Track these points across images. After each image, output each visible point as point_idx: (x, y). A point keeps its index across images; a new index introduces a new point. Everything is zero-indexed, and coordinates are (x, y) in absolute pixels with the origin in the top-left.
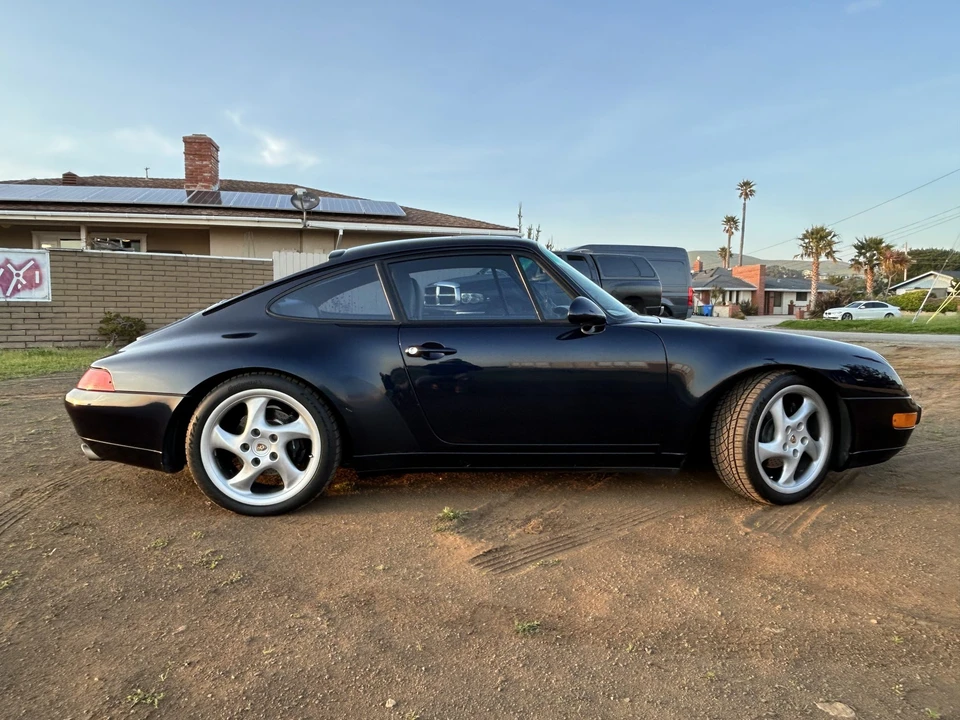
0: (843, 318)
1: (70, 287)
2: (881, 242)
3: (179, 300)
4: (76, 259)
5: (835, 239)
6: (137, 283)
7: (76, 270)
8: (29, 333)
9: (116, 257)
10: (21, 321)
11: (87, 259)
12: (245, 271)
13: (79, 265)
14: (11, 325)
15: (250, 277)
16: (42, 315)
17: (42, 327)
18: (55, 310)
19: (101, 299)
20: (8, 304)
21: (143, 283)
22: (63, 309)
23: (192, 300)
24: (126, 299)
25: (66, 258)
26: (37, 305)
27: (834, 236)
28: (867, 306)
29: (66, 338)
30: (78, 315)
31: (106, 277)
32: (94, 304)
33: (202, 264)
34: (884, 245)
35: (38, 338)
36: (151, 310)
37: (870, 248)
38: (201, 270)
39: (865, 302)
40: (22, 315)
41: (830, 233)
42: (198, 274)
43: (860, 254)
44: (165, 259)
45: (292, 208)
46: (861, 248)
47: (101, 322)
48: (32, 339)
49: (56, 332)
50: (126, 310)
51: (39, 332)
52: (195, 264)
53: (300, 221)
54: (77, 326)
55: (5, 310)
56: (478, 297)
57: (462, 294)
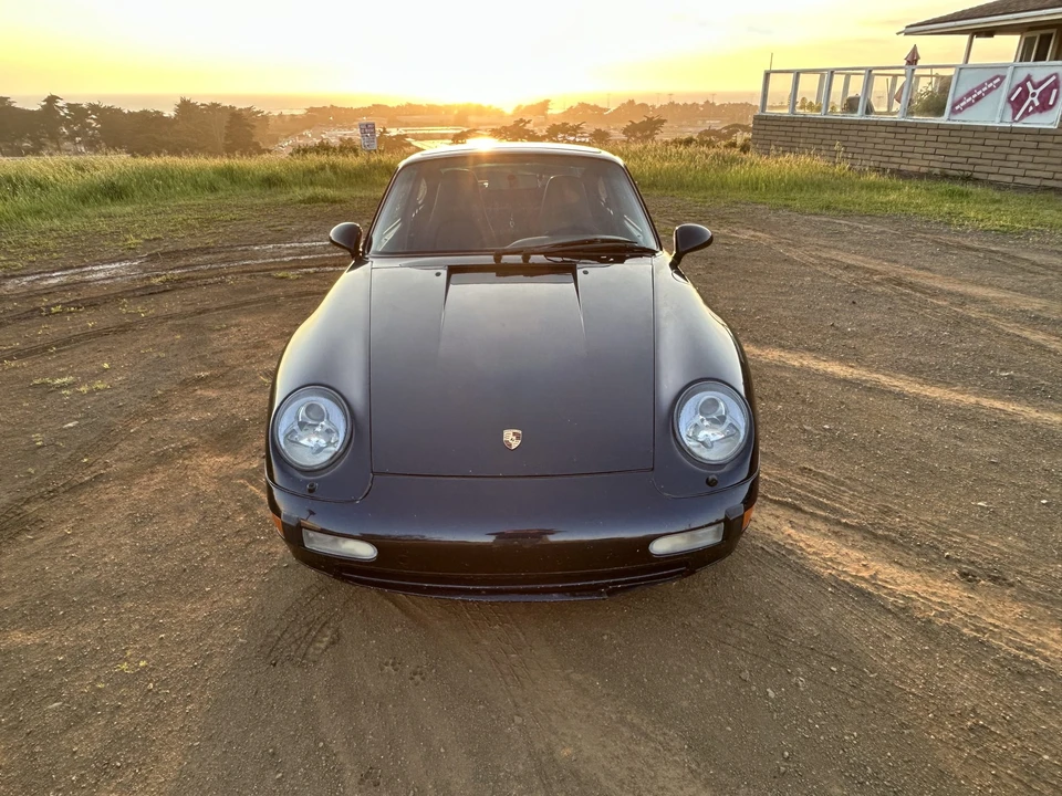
8: (1021, 165)
10: (1017, 151)
14: (1007, 154)
16: (1041, 145)
17: (1036, 159)
18: (1058, 139)
20: (1011, 131)
26: (1040, 132)
35: (1028, 173)
40: (1022, 144)
48: (1022, 173)
51: (1031, 166)
55: (1007, 136)
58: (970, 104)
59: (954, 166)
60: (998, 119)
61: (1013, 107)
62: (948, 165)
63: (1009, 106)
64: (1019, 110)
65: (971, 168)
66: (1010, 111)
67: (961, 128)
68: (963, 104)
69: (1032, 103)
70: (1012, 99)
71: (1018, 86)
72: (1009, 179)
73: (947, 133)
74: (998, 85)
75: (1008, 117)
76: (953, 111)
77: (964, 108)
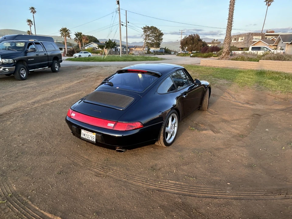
0: (79, 57)
2: (81, 33)
5: (69, 32)
27: (69, 31)
28: (84, 53)
34: (82, 34)
37: (79, 35)
39: (83, 52)
41: (68, 30)
43: (77, 37)
46: (76, 35)
56: (11, 61)
57: (2, 60)
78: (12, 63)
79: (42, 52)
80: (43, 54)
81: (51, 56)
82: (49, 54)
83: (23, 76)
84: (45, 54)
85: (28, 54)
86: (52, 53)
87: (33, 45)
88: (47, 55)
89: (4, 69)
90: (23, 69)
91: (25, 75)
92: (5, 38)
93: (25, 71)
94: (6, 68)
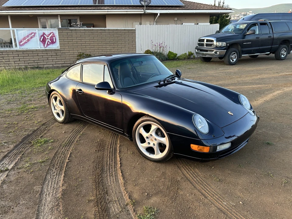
1: (66, 43)
3: (103, 47)
4: (67, 32)
6: (88, 40)
7: (67, 36)
8: (54, 61)
9: (80, 30)
10: (51, 57)
11: (71, 32)
12: (126, 34)
13: (68, 34)
14: (48, 58)
15: (127, 36)
16: (57, 54)
17: (58, 58)
18: (61, 52)
19: (76, 47)
20: (46, 50)
21: (90, 40)
22: (64, 52)
23: (107, 46)
24: (85, 47)
25: (64, 32)
26: (55, 50)
29: (66, 62)
30: (69, 54)
31: (78, 38)
32: (74, 49)
33: (110, 32)
35: (57, 63)
36: (93, 51)
38: (110, 34)
40: (51, 54)
42: (109, 36)
44: (97, 30)
45: (140, 5)
47: (77, 56)
48: (55, 63)
49: (62, 60)
50: (85, 51)
51: (57, 61)
52: (108, 32)
53: (143, 10)
54: (69, 58)
55: (45, 52)
56: (224, 44)
57: (217, 43)
58: (26, 42)
59: (30, 64)
60: (39, 47)
61: (42, 43)
62: (27, 64)
63: (41, 42)
64: (45, 43)
65: (37, 64)
66: (42, 44)
67: (27, 51)
68: (23, 42)
69: (48, 41)
70: (41, 40)
71: (42, 36)
72: (51, 66)
73: (22, 53)
74: (34, 36)
75: (42, 46)
76: (20, 45)
77: (24, 44)
78: (224, 47)
79: (267, 34)
80: (266, 37)
81: (278, 39)
82: (276, 36)
83: (233, 61)
84: (270, 37)
85: (246, 37)
86: (281, 35)
87: (257, 26)
88: (272, 37)
89: (216, 52)
90: (234, 54)
91: (235, 60)
92: (244, 19)
93: (236, 56)
94: (217, 52)
